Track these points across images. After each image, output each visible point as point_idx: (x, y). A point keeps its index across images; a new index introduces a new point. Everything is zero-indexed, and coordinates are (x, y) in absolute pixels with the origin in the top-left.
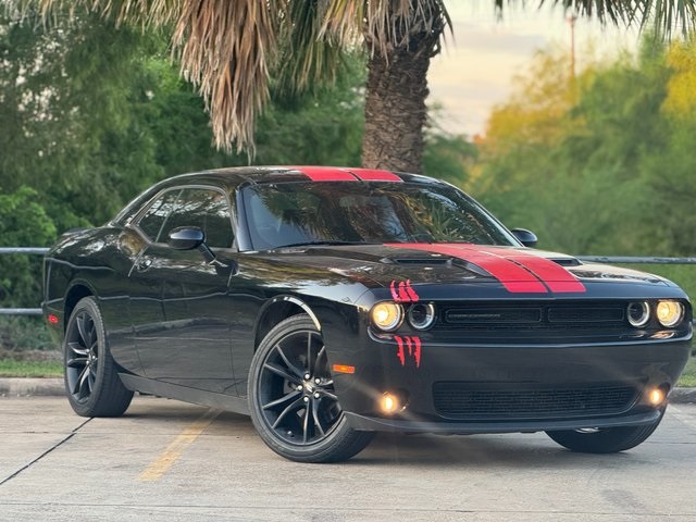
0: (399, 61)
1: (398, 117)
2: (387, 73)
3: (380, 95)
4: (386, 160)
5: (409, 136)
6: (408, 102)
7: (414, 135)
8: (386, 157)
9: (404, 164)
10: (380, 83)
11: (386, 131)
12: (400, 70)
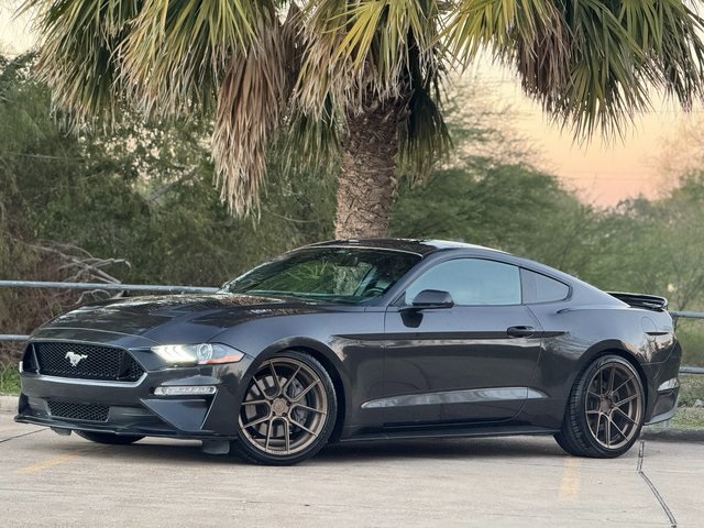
0: (369, 123)
1: (367, 173)
2: (358, 134)
3: (352, 153)
4: (356, 212)
5: (377, 190)
6: (377, 160)
7: (382, 189)
8: (356, 209)
10: (352, 143)
11: (357, 185)
12: (369, 131)
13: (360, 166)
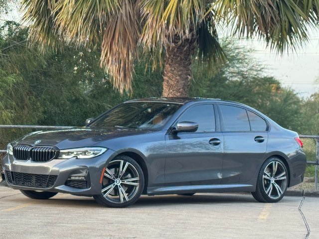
0: (177, 51)
1: (177, 74)
2: (172, 56)
3: (170, 65)
5: (181, 82)
8: (172, 91)
10: (170, 60)
13: (173, 71)
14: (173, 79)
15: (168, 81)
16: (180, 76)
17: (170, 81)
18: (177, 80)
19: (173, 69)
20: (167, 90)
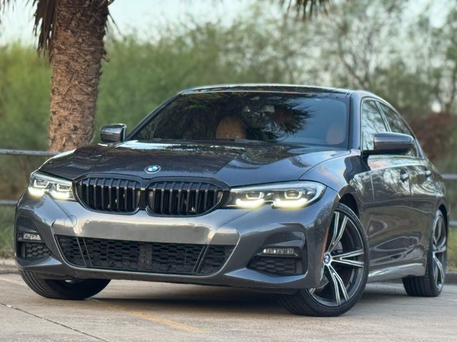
1: (86, 51)
2: (78, 15)
3: (73, 32)
4: (75, 85)
6: (95, 40)
8: (76, 83)
9: (90, 89)
11: (77, 61)
12: (89, 13)
13: (81, 43)
14: (80, 60)
15: (68, 63)
16: (92, 53)
17: (72, 63)
18: (86, 64)
19: (80, 40)
20: (66, 82)
